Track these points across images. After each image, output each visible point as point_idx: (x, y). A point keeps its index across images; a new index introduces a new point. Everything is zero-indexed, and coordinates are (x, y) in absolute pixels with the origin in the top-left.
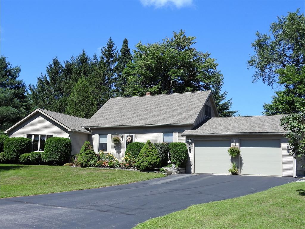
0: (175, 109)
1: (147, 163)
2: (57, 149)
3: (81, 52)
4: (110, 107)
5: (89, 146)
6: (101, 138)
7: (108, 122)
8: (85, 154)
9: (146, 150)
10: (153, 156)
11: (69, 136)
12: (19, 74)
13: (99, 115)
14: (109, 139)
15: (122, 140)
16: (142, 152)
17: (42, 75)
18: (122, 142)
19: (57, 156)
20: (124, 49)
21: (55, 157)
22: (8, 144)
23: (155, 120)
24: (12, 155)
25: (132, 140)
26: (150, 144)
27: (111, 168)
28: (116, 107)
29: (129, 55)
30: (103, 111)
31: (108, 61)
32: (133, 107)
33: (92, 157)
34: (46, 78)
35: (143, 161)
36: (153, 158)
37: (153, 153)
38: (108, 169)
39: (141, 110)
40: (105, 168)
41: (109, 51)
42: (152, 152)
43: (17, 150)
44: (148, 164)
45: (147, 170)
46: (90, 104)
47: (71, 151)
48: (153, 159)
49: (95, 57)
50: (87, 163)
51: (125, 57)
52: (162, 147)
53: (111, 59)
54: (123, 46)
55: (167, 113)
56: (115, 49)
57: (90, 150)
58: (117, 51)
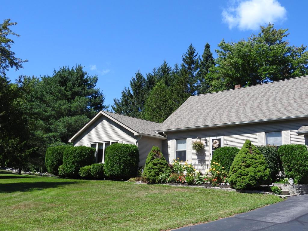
0: (281, 99)
1: (247, 178)
2: (120, 158)
3: (163, 63)
4: (189, 106)
5: (157, 153)
6: (178, 145)
7: (187, 123)
8: (152, 165)
9: (245, 156)
10: (257, 166)
11: (137, 142)
12: (96, 83)
13: (175, 115)
14: (188, 145)
15: (207, 145)
16: (238, 159)
17: (126, 89)
18: (206, 148)
19: (120, 168)
20: (206, 54)
21: (117, 170)
22: (67, 155)
23: (251, 115)
24: (71, 167)
25: (220, 145)
26: (251, 146)
27: (190, 186)
28: (197, 105)
29: (212, 59)
30: (181, 111)
31: (189, 68)
32: (219, 103)
33: (162, 169)
34: (129, 92)
35: (240, 174)
36: (258, 169)
37: (257, 161)
38: (185, 186)
39: (229, 106)
40: (181, 186)
41: (190, 58)
42: (256, 159)
43: (76, 161)
44: (250, 180)
45: (248, 189)
46: (169, 109)
47: (139, 161)
48: (259, 171)
49: (176, 66)
50: (154, 178)
51: (208, 61)
52: (269, 152)
53: (193, 66)
54: (205, 50)
55: (269, 105)
56: (196, 56)
57: (158, 159)
58: (199, 57)
